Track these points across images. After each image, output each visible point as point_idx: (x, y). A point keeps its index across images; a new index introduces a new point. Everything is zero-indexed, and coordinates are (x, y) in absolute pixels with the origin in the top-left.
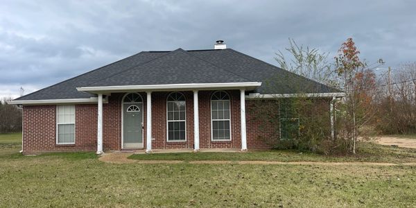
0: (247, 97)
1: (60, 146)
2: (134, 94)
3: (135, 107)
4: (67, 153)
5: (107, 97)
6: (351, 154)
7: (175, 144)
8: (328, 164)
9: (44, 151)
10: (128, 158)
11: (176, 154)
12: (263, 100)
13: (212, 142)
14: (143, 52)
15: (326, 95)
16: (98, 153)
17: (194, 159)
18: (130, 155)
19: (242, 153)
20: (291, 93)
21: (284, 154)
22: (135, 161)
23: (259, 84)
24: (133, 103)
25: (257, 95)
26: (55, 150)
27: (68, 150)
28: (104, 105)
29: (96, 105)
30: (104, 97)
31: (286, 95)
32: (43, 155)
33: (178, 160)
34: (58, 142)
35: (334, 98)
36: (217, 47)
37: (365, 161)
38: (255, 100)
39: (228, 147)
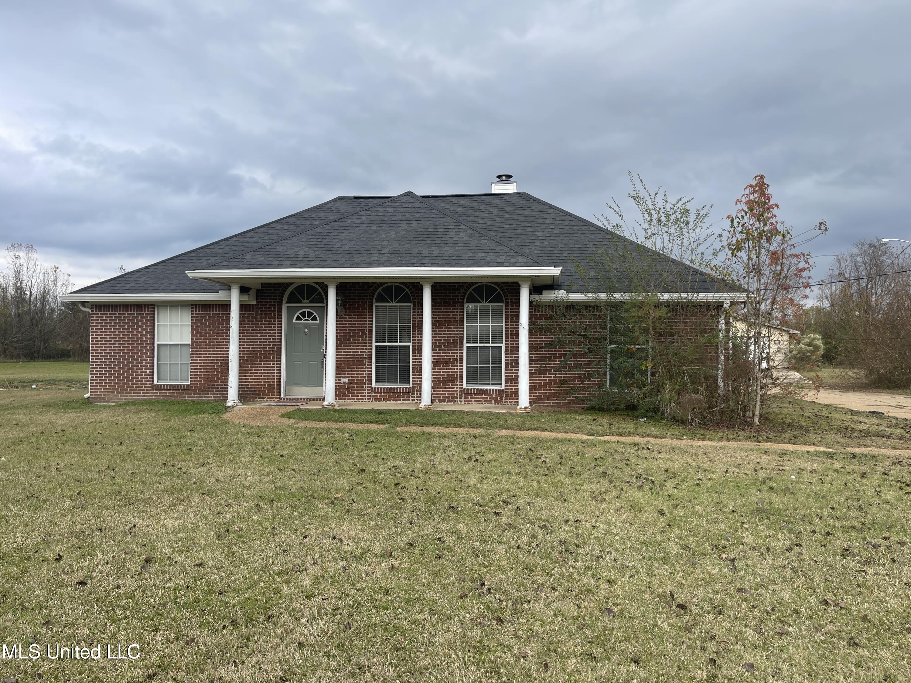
1: (160, 388)
2: (308, 286)
3: (310, 314)
4: (173, 403)
5: (253, 293)
7: (388, 391)
9: (131, 397)
10: (283, 416)
11: (380, 412)
12: (571, 306)
14: (340, 199)
16: (229, 404)
17: (410, 423)
18: (289, 409)
19: (518, 415)
21: (604, 420)
23: (555, 271)
24: (306, 305)
25: (561, 294)
26: (152, 396)
27: (171, 396)
28: (243, 307)
29: (226, 307)
30: (244, 290)
32: (128, 403)
33: (377, 422)
34: (159, 379)
35: (726, 305)
36: (496, 189)
39: (497, 402)
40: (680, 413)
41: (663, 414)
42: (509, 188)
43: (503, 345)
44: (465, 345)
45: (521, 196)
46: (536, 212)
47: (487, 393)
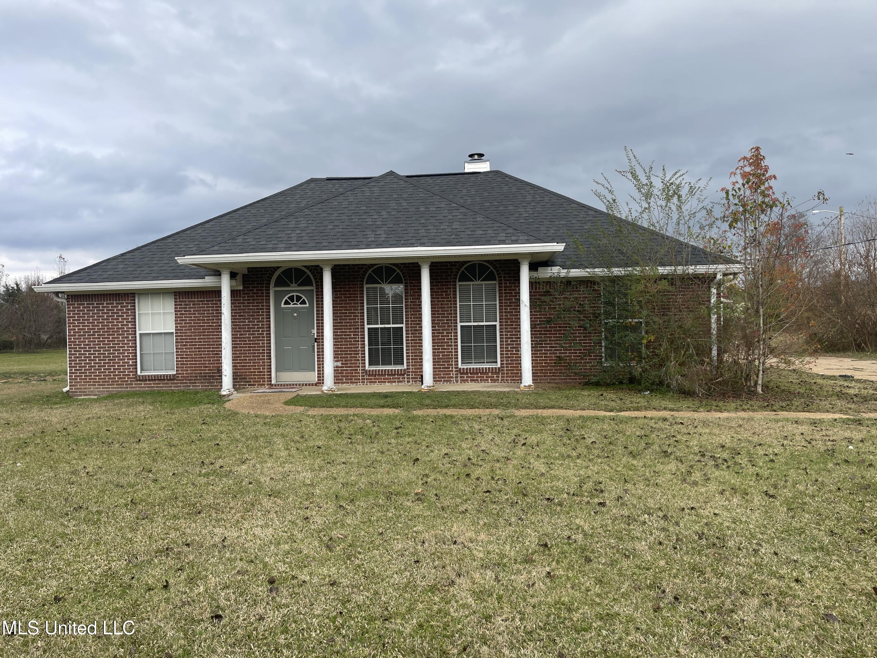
0: (535, 274)
1: (144, 379)
2: (297, 270)
3: (299, 298)
4: (160, 393)
5: (239, 277)
6: (752, 394)
7: (383, 373)
8: (702, 415)
9: (114, 389)
10: (287, 403)
11: (386, 396)
12: (568, 282)
13: (459, 371)
14: (312, 180)
15: (701, 269)
16: (224, 392)
17: (422, 406)
18: (290, 396)
19: (524, 393)
20: (626, 265)
21: (610, 395)
22: (302, 409)
23: (559, 247)
24: (294, 289)
25: (555, 271)
26: (136, 387)
27: (162, 386)
28: (234, 293)
29: (217, 293)
30: (233, 276)
31: (617, 271)
32: (111, 396)
33: (388, 406)
34: (142, 370)
35: (719, 277)
36: (470, 168)
37: (782, 409)
38: (550, 282)
39: (493, 381)
40: (687, 385)
41: (668, 386)
42: (483, 167)
43: (497, 324)
44: (459, 325)
45: (495, 174)
46: (514, 190)
47: (483, 372)
